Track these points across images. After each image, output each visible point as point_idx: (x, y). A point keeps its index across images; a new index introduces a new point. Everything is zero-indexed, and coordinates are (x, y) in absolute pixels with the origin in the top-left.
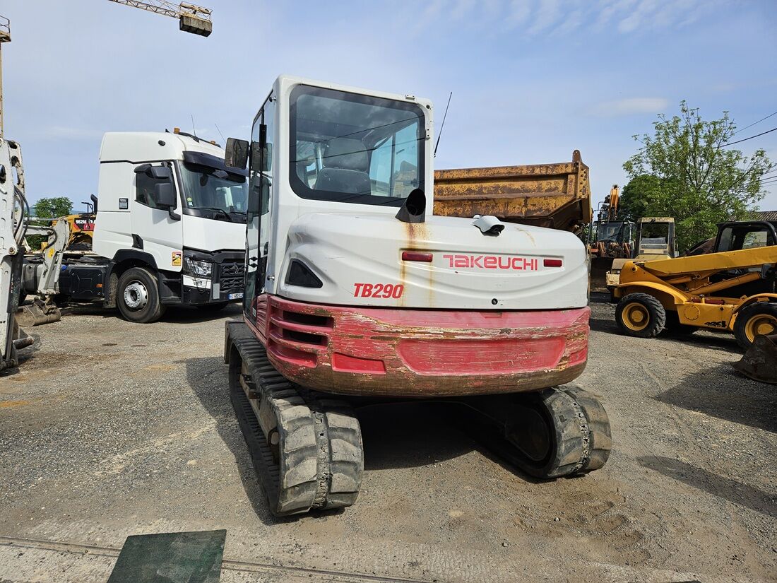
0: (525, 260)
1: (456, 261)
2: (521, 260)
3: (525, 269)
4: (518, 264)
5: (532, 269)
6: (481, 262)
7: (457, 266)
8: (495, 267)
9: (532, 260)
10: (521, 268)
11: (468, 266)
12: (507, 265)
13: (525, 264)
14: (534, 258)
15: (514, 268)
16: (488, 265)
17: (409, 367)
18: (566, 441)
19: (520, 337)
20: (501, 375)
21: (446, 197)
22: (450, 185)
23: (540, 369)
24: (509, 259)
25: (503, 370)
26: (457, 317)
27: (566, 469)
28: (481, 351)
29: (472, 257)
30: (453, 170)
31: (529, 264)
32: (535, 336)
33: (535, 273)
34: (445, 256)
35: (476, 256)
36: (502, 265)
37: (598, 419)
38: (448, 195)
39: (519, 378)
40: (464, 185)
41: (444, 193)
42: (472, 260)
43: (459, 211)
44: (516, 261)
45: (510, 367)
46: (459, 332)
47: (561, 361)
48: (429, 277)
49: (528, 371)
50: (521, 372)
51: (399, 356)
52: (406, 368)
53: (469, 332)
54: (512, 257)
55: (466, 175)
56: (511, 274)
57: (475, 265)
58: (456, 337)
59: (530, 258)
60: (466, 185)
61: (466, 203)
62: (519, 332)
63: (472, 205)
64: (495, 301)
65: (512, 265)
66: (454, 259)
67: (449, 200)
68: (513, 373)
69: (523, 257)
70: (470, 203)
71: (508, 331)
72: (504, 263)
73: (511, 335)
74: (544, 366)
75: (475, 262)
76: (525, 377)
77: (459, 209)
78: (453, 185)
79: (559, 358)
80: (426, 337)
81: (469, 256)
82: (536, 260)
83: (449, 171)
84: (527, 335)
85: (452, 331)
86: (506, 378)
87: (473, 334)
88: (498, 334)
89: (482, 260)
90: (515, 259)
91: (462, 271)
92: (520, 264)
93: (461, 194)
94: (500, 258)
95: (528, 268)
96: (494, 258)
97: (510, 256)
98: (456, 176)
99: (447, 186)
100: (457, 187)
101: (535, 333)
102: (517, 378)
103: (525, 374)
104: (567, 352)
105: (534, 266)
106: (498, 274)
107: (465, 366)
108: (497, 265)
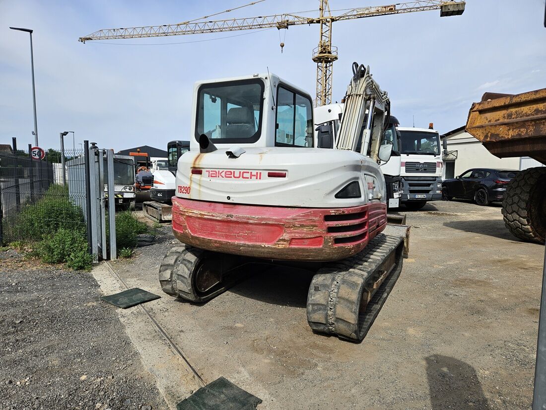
0: (251, 173)
1: (211, 174)
2: (248, 172)
3: (251, 178)
4: (245, 175)
5: (257, 178)
6: (223, 174)
7: (211, 176)
8: (231, 177)
9: (257, 173)
10: (248, 178)
11: (216, 177)
12: (238, 176)
13: (251, 175)
14: (259, 172)
15: (243, 177)
16: (227, 176)
17: (189, 231)
18: (313, 305)
19: (239, 220)
20: (229, 242)
21: (515, 120)
22: (519, 109)
23: (258, 244)
24: (240, 172)
25: (231, 239)
26: (210, 206)
27: (320, 326)
28: (218, 226)
29: (219, 171)
30: (522, 94)
31: (255, 175)
32: (251, 221)
33: (258, 181)
34: (207, 171)
35: (221, 171)
36: (235, 176)
37: (347, 297)
38: (516, 118)
39: (241, 246)
40: (531, 106)
41: (513, 117)
42: (219, 173)
43: (522, 132)
44: (244, 174)
45: (235, 238)
46: (206, 214)
47: (278, 241)
48: (198, 182)
49: (247, 243)
50: (242, 242)
51: (186, 224)
52: (188, 231)
53: (210, 214)
54: (242, 171)
55: (534, 97)
56: (241, 181)
57: (220, 176)
58: (205, 217)
59: (256, 171)
60: (534, 106)
61: (529, 124)
62: (238, 218)
63: (536, 125)
64: (229, 198)
65: (242, 176)
66: (211, 173)
67: (513, 123)
68: (236, 242)
69: (250, 171)
70: (533, 123)
71: (231, 216)
72: (237, 174)
73: (233, 219)
74: (262, 242)
75: (220, 174)
76: (245, 247)
77: (522, 130)
78: (522, 108)
79: (278, 239)
80: (193, 215)
81: (217, 170)
82: (260, 173)
83: (518, 95)
84: (245, 220)
85: (203, 213)
86: (232, 245)
87: (212, 216)
88: (225, 217)
89: (224, 172)
90: (244, 172)
91: (213, 180)
92: (248, 175)
93: (528, 116)
94: (234, 172)
95: (254, 178)
96: (231, 172)
97: (240, 171)
98: (523, 99)
99: (517, 109)
100: (525, 109)
101: (251, 220)
102: (239, 246)
103: (245, 244)
104: (286, 236)
105: (259, 176)
106: (232, 181)
107: (210, 234)
108: (232, 176)
